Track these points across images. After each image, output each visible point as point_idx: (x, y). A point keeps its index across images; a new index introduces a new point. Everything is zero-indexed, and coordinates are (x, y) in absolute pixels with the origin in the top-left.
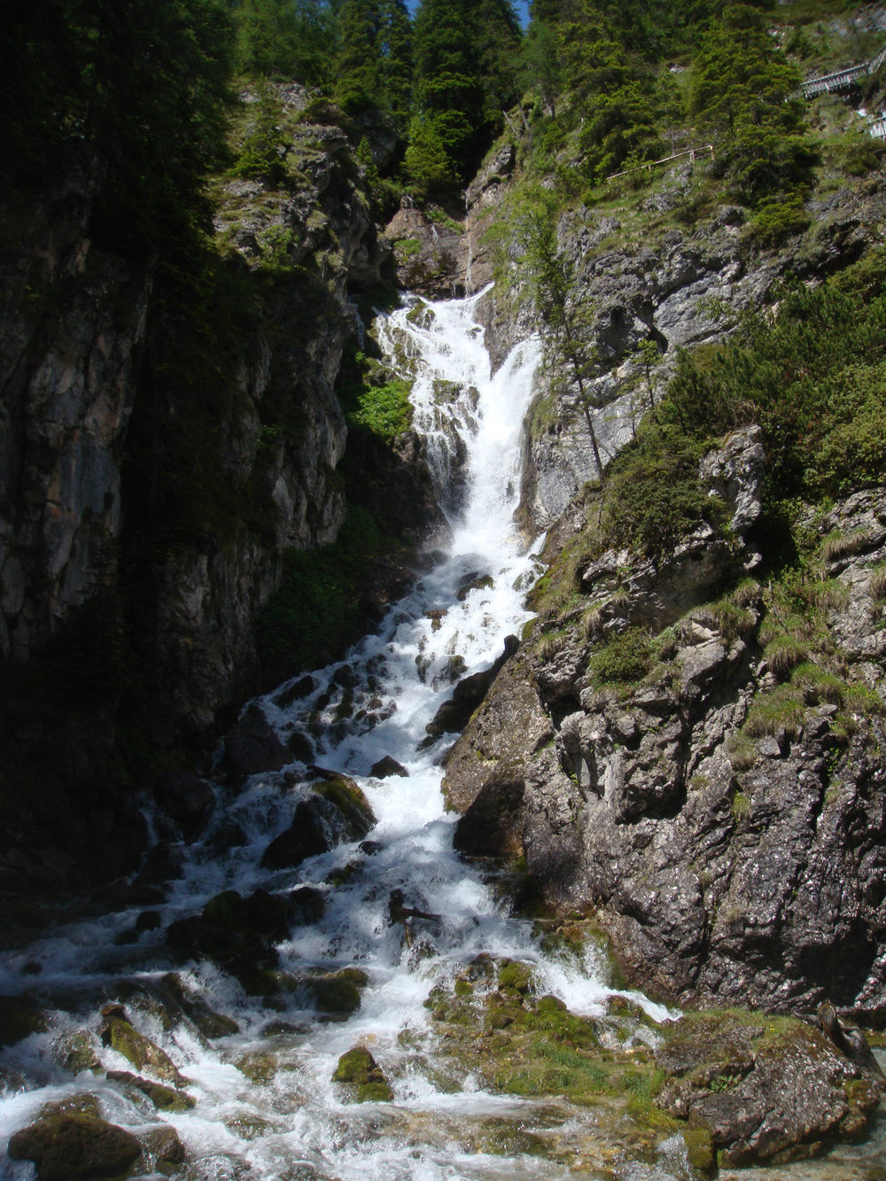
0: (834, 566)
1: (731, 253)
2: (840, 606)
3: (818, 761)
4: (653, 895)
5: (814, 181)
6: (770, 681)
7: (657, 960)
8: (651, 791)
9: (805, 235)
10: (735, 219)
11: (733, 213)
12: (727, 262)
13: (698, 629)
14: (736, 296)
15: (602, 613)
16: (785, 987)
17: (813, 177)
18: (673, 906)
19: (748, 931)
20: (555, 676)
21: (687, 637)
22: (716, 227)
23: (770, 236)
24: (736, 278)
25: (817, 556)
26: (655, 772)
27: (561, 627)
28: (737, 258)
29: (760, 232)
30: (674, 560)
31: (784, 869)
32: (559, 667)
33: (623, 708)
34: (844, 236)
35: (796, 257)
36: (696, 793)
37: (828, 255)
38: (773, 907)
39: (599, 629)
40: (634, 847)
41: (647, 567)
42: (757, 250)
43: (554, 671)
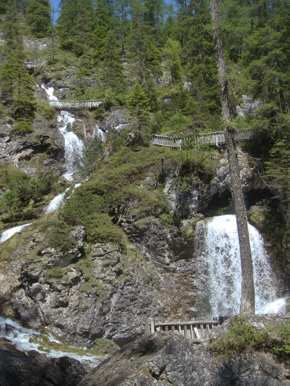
0: (93, 258)
1: (8, 133)
2: (95, 267)
3: (95, 298)
4: (65, 323)
5: (35, 117)
6: (84, 281)
7: (66, 336)
8: (63, 302)
9: (31, 134)
10: (10, 122)
11: (11, 120)
12: (6, 136)
13: (72, 269)
14: (8, 148)
15: (48, 262)
16: (89, 342)
17: (34, 115)
18: (69, 325)
19: (84, 330)
20: (34, 274)
21: (69, 270)
22: (4, 123)
23: (21, 132)
24: (8, 142)
25: (90, 255)
26: (64, 298)
27: (35, 263)
28: (9, 135)
29: (19, 130)
30: (68, 254)
31: (91, 319)
32: (35, 272)
33: (58, 284)
34: (44, 140)
35: (28, 141)
36: (71, 303)
37: (37, 143)
38: (89, 326)
39: (47, 265)
40: (58, 313)
41: (61, 254)
42: (16, 135)
43: (34, 273)
